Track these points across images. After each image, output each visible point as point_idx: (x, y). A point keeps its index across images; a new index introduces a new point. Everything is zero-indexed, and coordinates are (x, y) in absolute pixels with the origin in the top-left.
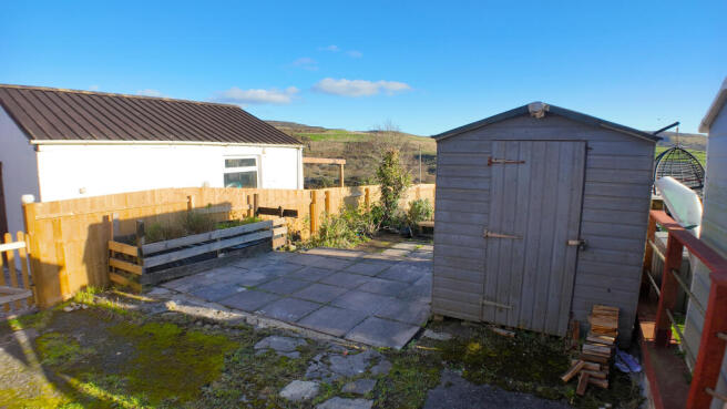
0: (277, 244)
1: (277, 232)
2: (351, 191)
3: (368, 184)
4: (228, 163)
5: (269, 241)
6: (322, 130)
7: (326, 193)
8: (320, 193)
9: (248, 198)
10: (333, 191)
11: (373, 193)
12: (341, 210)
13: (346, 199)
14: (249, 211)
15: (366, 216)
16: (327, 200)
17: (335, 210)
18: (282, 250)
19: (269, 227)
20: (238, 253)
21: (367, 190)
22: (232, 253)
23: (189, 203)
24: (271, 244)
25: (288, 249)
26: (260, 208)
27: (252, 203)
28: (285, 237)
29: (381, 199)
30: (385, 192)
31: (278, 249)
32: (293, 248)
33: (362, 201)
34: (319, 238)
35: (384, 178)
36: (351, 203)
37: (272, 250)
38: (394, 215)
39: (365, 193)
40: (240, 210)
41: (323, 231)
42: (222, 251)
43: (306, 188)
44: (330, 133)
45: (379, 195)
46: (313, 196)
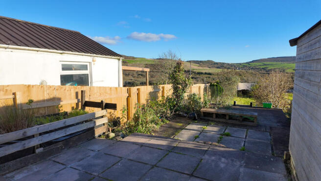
0: (98, 132)
1: (99, 122)
2: (154, 88)
3: (164, 84)
4: (65, 68)
5: (91, 130)
6: (133, 58)
7: (138, 89)
8: (134, 90)
9: (77, 93)
10: (142, 88)
11: (168, 90)
12: (147, 101)
13: (150, 93)
14: (77, 104)
15: (164, 105)
16: (138, 94)
17: (143, 101)
18: (103, 138)
19: (92, 118)
20: (60, 145)
21: (163, 88)
22: (53, 147)
23: (14, 99)
24: (93, 133)
25: (108, 136)
26: (86, 102)
27: (80, 97)
28: (106, 126)
29: (173, 93)
30: (176, 89)
31: (100, 136)
32: (112, 135)
33: (160, 94)
34: (133, 123)
35: (174, 80)
36: (153, 96)
37: (94, 138)
38: (182, 103)
39: (162, 90)
40: (68, 104)
41: (136, 119)
42: (41, 146)
43: (124, 86)
44: (137, 59)
45: (172, 91)
46: (129, 92)
